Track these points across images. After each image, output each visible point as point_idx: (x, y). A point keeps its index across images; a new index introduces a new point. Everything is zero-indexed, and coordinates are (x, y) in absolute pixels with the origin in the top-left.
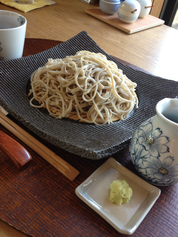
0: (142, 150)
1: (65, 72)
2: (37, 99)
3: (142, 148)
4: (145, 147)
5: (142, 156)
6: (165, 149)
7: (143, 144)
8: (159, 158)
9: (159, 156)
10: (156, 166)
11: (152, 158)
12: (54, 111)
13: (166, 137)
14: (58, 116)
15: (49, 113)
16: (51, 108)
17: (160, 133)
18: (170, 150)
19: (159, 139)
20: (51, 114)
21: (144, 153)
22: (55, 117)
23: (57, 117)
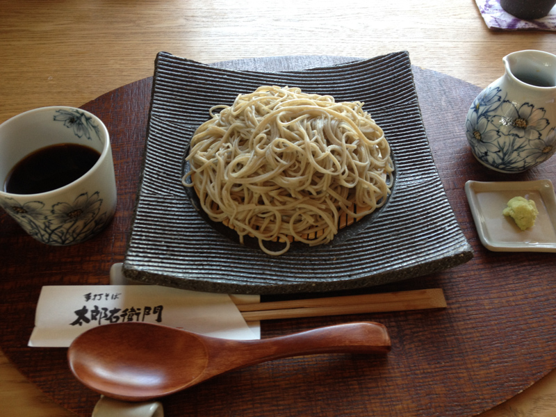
0: (514, 140)
1: (283, 165)
2: (268, 237)
3: (512, 138)
4: (517, 135)
5: (515, 148)
6: (544, 122)
7: (512, 132)
8: (541, 137)
9: (540, 135)
10: (539, 148)
11: (531, 142)
12: (312, 236)
13: (541, 109)
14: (326, 238)
15: (308, 244)
16: (303, 235)
17: (531, 107)
18: (549, 121)
19: (532, 116)
20: (311, 243)
21: (518, 142)
22: (322, 242)
23: (325, 241)
